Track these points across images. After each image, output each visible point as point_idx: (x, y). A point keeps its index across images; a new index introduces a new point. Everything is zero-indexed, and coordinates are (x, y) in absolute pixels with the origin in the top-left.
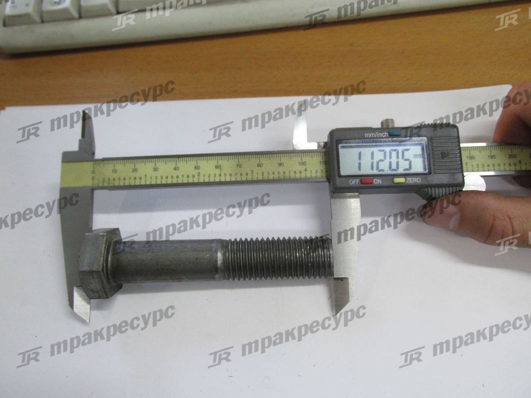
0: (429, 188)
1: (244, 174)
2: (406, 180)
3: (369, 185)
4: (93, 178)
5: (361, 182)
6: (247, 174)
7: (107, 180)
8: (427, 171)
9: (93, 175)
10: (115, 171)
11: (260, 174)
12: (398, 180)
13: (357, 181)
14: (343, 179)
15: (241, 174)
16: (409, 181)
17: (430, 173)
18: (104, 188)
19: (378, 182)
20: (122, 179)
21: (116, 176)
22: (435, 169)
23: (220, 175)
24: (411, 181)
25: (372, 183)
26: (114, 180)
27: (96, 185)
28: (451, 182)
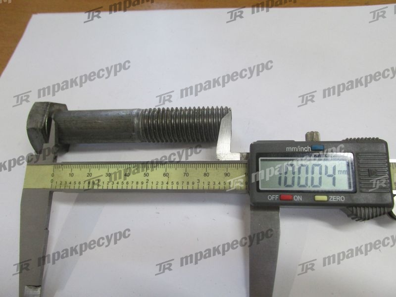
0: (354, 208)
1: (191, 183)
2: (328, 198)
3: (288, 202)
4: (52, 181)
5: (280, 198)
6: (193, 183)
7: (64, 183)
8: (352, 189)
9: (52, 178)
10: (72, 175)
11: (206, 183)
12: (319, 198)
13: (277, 196)
14: (261, 194)
15: (188, 183)
16: (332, 199)
17: (355, 192)
18: (60, 190)
19: (298, 198)
20: (77, 183)
21: (72, 179)
22: (361, 187)
23: (167, 183)
24: (334, 199)
25: (292, 200)
26: (70, 183)
27: (54, 187)
28: (379, 202)
